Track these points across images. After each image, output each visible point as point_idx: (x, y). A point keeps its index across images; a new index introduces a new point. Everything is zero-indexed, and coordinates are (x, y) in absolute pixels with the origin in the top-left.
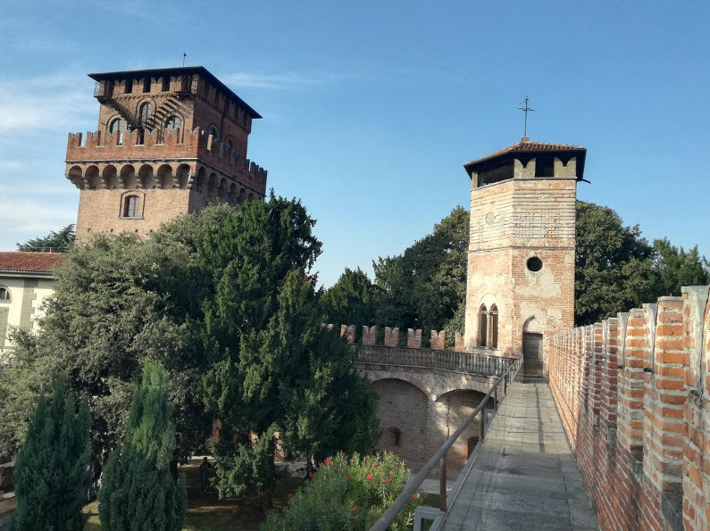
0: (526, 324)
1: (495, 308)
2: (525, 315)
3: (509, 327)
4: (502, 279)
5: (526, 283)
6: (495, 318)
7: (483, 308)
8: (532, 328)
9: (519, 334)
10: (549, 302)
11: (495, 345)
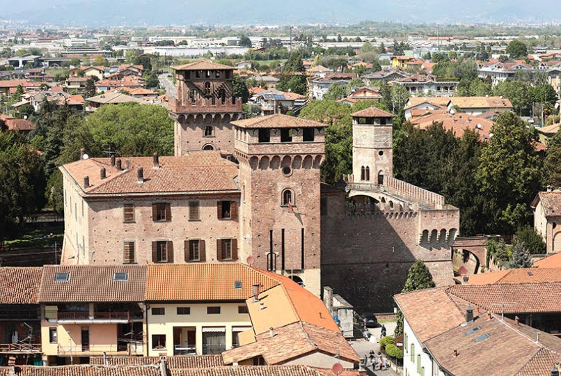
0: (379, 173)
1: (368, 167)
2: (379, 170)
3: (374, 174)
4: (371, 158)
5: (379, 159)
6: (368, 171)
7: (363, 167)
8: (381, 174)
9: (377, 176)
10: (385, 165)
11: (368, 179)
